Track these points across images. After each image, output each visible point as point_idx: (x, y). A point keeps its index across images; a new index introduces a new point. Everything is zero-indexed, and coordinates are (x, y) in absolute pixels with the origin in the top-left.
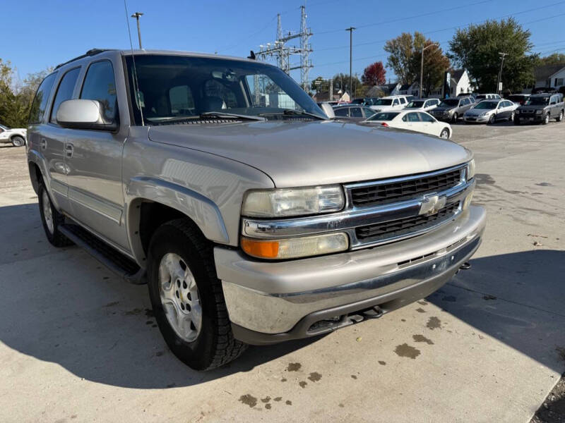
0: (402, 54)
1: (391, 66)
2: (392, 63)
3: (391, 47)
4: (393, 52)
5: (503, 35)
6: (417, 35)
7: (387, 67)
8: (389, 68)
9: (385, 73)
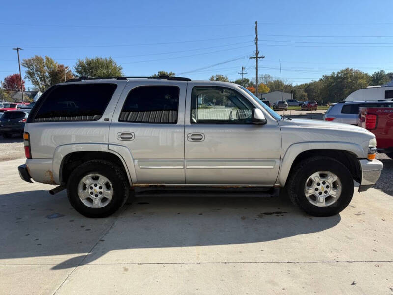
0: (37, 71)
1: (29, 78)
2: (29, 76)
3: (27, 64)
4: (29, 68)
5: (107, 67)
6: (47, 59)
7: (25, 78)
8: (27, 79)
9: (24, 82)
